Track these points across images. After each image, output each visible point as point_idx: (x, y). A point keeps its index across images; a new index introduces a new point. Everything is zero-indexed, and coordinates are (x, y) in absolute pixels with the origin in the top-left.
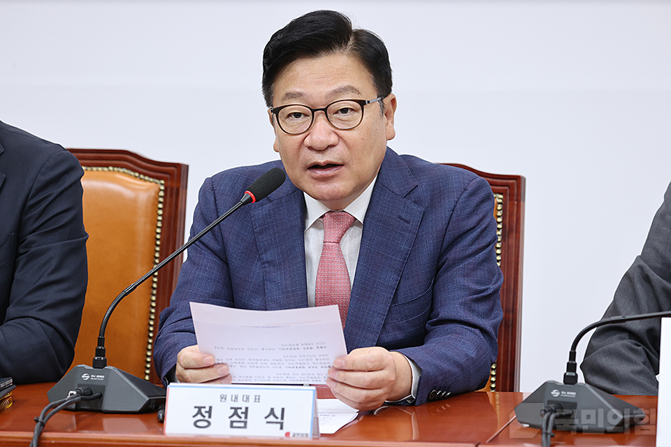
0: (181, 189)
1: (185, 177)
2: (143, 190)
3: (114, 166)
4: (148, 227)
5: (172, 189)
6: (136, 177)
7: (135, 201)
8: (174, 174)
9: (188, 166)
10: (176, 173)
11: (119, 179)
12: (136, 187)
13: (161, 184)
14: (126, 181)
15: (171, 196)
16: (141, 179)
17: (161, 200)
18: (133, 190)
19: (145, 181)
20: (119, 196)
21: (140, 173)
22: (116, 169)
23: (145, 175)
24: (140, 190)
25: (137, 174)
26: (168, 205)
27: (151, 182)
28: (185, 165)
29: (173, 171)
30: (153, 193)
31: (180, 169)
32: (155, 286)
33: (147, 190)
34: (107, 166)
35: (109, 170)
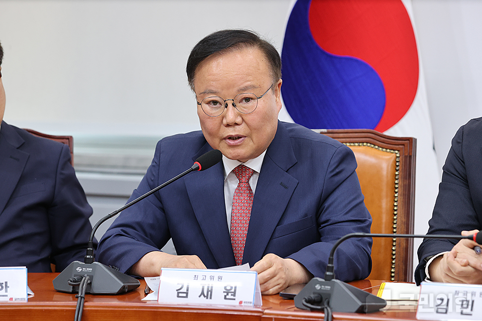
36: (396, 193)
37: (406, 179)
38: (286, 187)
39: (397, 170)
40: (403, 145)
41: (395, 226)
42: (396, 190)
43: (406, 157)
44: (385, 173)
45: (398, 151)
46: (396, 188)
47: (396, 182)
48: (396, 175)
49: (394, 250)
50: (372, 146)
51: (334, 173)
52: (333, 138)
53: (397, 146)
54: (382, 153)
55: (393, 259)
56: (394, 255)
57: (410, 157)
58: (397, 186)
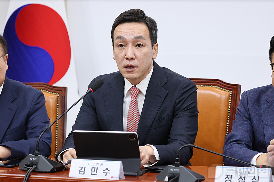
0: (238, 94)
1: (240, 90)
2: (223, 95)
3: (213, 85)
4: (225, 108)
5: (234, 94)
6: (221, 89)
7: (220, 98)
8: (235, 88)
9: (241, 85)
10: (236, 88)
11: (215, 90)
12: (221, 93)
13: (230, 92)
14: (218, 91)
15: (234, 97)
16: (223, 90)
17: (230, 98)
18: (220, 94)
19: (225, 91)
20: (215, 96)
21: (223, 88)
22: (214, 86)
23: (225, 89)
24: (223, 94)
25: (222, 88)
26: (233, 100)
27: (227, 91)
28: (240, 85)
29: (235, 87)
30: (227, 96)
31: (238, 86)
32: (227, 130)
33: (225, 94)
34: (211, 85)
35: (211, 87)
36: (57, 114)
37: (63, 108)
38: (11, 110)
39: (58, 103)
40: (61, 90)
41: (57, 131)
42: (58, 113)
43: (62, 96)
44: (51, 104)
45: (58, 93)
46: (57, 112)
47: (58, 109)
48: (57, 105)
49: (56, 143)
50: (45, 91)
51: (36, 103)
52: (33, 87)
53: (58, 91)
54: (50, 94)
55: (56, 148)
56: (56, 145)
57: (65, 96)
58: (58, 111)
